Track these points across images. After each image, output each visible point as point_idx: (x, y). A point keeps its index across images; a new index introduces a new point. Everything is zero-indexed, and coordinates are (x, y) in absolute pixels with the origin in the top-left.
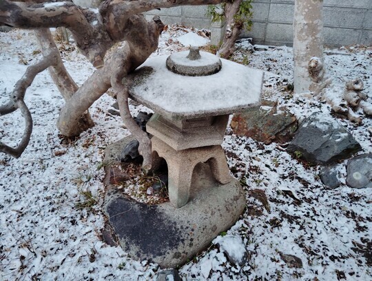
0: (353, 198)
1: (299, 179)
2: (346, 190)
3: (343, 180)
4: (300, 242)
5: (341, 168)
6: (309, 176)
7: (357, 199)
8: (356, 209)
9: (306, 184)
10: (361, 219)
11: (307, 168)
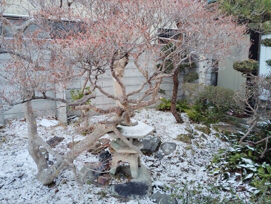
0: (170, 158)
1: (150, 160)
2: (166, 157)
3: (163, 154)
4: (169, 176)
5: (160, 151)
6: (152, 158)
7: (171, 158)
8: (172, 161)
9: (153, 161)
10: (176, 163)
11: (149, 156)
